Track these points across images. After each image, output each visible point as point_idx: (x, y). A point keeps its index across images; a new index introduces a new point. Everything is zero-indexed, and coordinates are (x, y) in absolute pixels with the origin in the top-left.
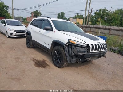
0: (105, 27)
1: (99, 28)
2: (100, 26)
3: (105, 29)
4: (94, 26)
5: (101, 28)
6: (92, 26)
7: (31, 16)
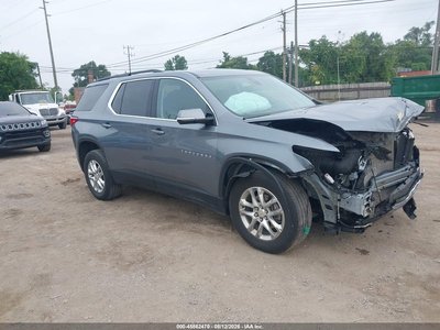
0: (347, 86)
1: (336, 90)
2: (339, 86)
3: (349, 90)
4: (326, 87)
5: (341, 91)
6: (321, 88)
7: (76, 85)
